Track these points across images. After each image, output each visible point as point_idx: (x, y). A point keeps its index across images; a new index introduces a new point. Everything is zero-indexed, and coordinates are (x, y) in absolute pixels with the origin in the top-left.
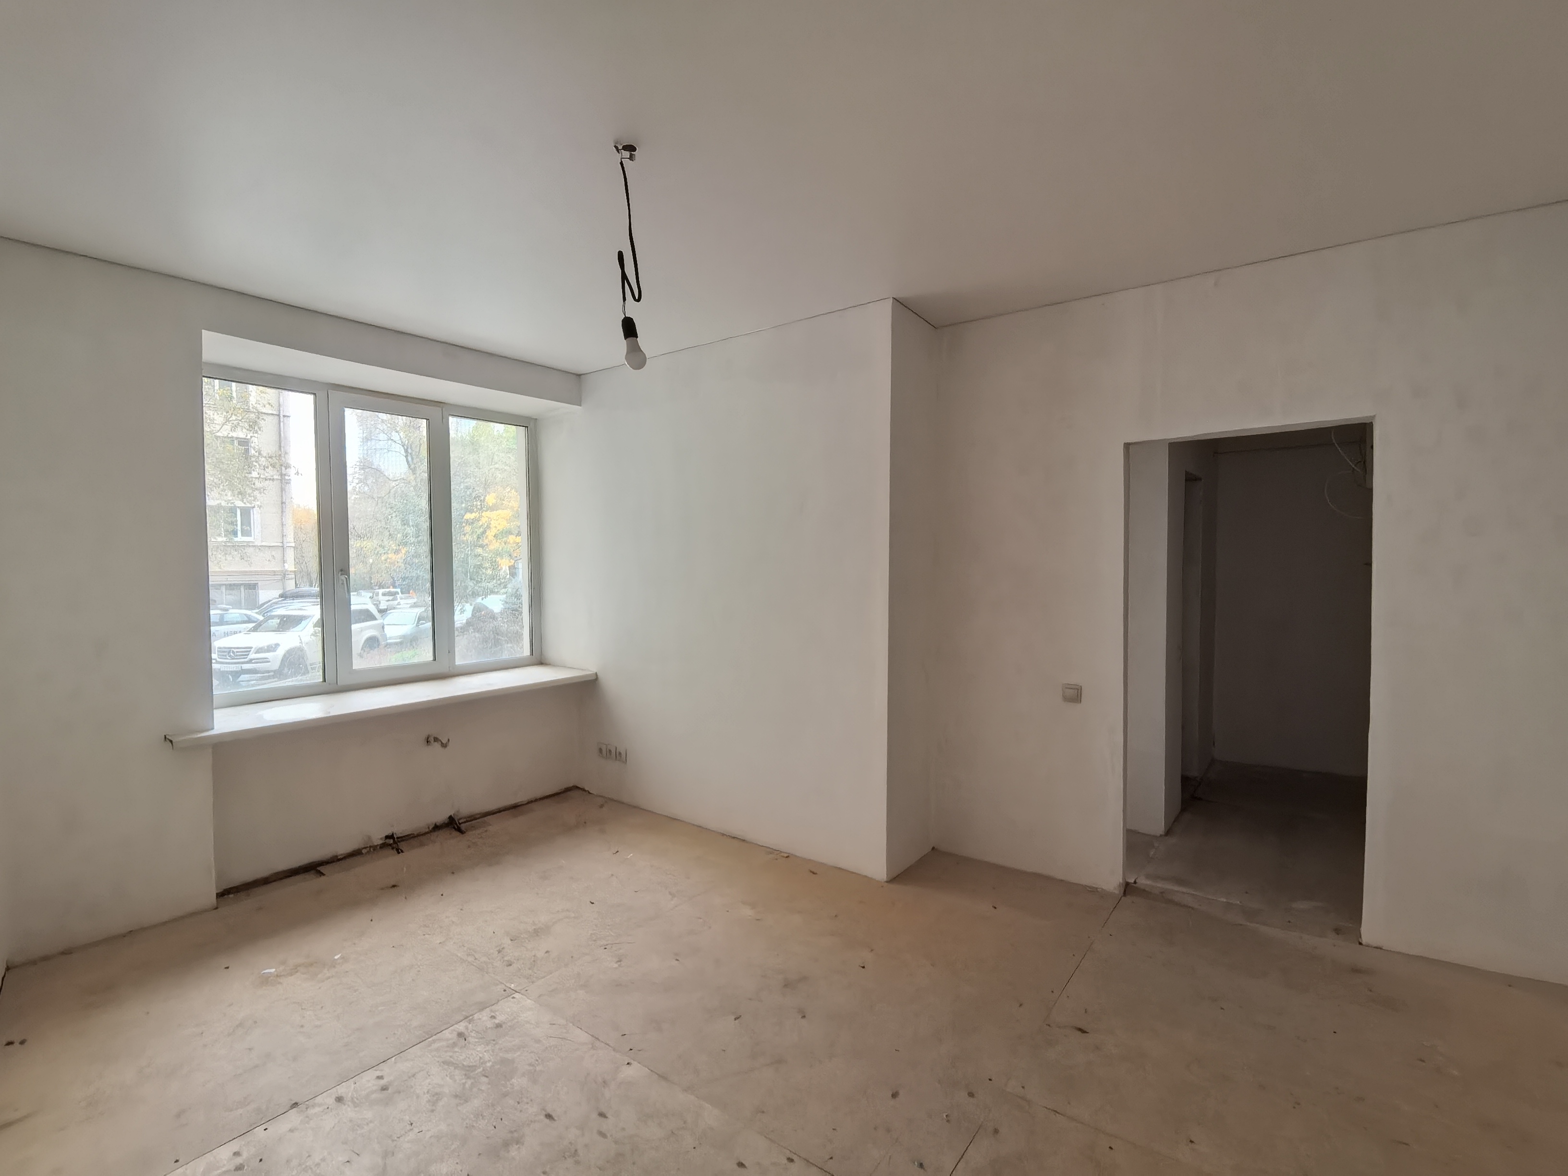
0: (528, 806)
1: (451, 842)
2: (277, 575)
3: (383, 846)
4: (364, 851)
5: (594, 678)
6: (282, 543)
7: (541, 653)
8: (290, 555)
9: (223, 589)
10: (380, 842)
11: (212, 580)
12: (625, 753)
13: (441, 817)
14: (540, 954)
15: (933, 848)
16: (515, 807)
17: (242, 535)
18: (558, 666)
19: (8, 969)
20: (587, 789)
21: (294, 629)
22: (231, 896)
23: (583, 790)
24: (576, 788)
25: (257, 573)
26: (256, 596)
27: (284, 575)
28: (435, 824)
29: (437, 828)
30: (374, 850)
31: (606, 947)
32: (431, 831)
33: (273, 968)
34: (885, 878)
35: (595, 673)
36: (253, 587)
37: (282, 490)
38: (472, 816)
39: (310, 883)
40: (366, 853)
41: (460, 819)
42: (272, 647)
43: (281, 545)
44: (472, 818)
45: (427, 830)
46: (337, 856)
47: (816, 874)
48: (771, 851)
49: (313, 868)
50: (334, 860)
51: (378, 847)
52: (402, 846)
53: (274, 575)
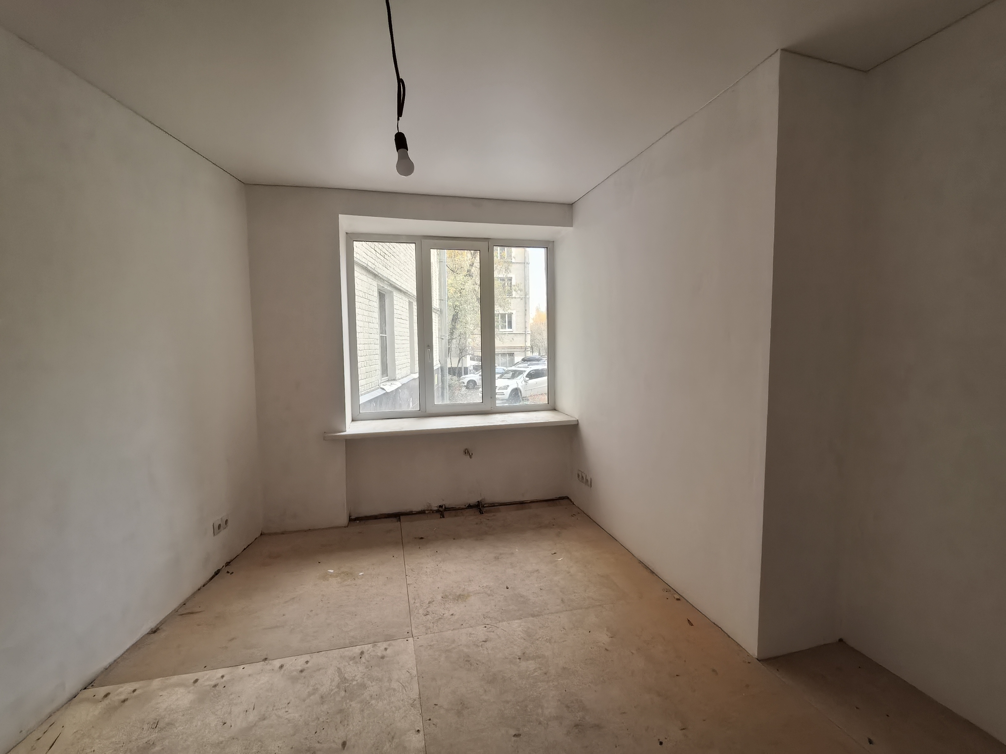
0: (530, 504)
1: (472, 518)
2: (523, 349)
3: (438, 511)
4: (427, 512)
5: (576, 423)
6: (525, 331)
7: (555, 402)
8: (529, 337)
9: (500, 355)
10: (436, 509)
11: (497, 351)
12: (590, 480)
13: (473, 500)
14: (447, 614)
15: (841, 640)
16: (522, 503)
17: (508, 328)
18: (561, 412)
19: (261, 534)
20: (573, 501)
21: (517, 378)
22: (358, 522)
23: (571, 500)
24: (567, 498)
25: (514, 348)
26: (513, 360)
27: (526, 348)
28: (470, 504)
29: (470, 507)
30: (432, 512)
31: (487, 626)
32: (466, 508)
33: (333, 570)
34: (756, 654)
35: (577, 419)
36: (512, 355)
37: (525, 303)
38: (493, 504)
39: (391, 524)
40: (428, 513)
41: (486, 504)
42: (506, 387)
43: (524, 332)
44: (493, 505)
45: (464, 507)
46: (412, 512)
47: (692, 625)
48: (669, 589)
49: (397, 516)
50: (409, 513)
51: (435, 511)
52: (446, 514)
53: (521, 349)
